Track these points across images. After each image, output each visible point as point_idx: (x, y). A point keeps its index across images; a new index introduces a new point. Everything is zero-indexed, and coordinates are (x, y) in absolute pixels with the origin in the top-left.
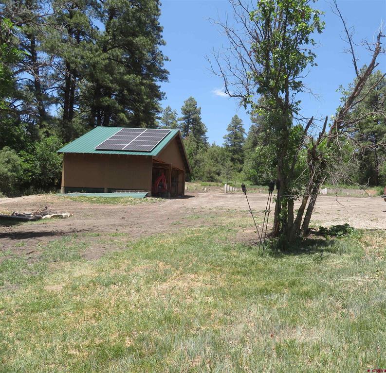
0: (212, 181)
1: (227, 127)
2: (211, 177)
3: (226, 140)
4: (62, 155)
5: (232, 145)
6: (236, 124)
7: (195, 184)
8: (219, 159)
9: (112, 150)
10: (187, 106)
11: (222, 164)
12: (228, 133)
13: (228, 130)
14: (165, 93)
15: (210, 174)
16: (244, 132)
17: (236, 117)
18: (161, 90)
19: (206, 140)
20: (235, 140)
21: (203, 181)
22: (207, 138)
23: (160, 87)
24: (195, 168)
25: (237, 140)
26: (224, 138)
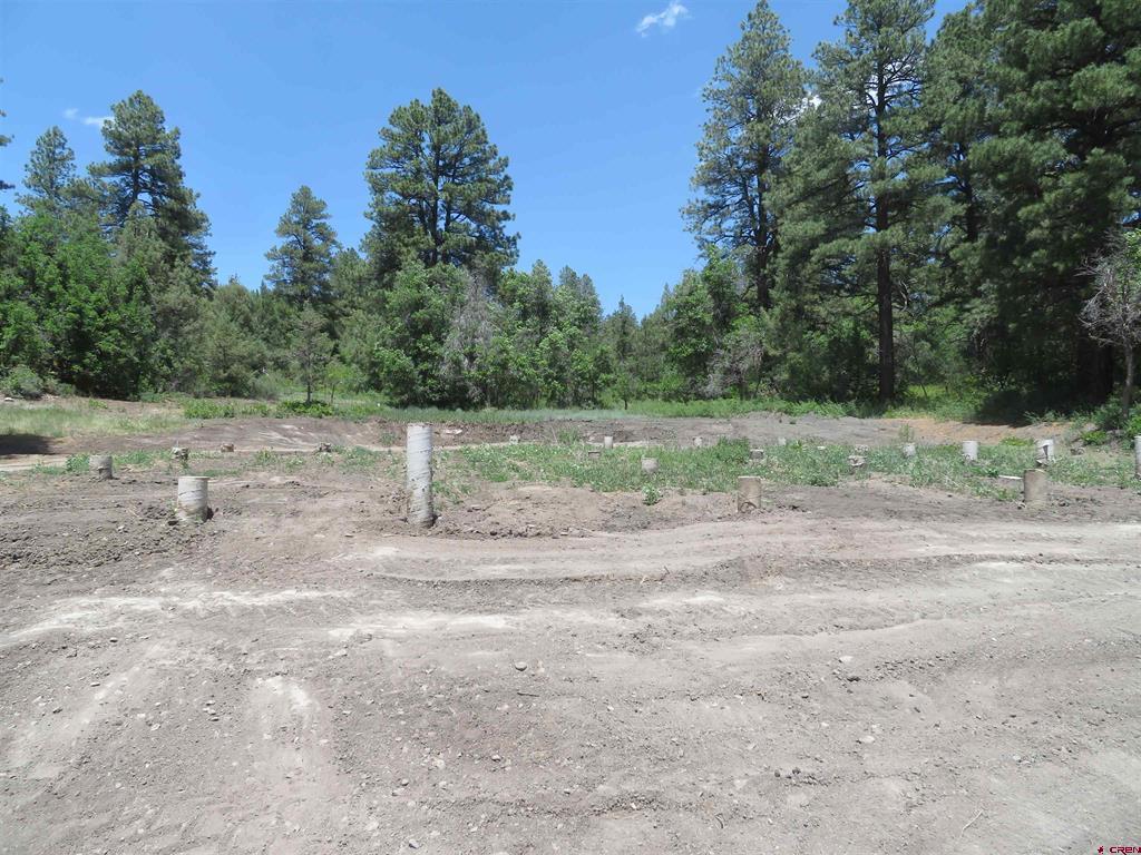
0: (235, 394)
1: (276, 225)
2: (231, 379)
3: (275, 263)
5: (295, 281)
6: (306, 215)
7: (154, 410)
8: (255, 319)
10: (122, 121)
11: (266, 340)
12: (280, 242)
13: (283, 232)
15: (226, 368)
16: (334, 242)
17: (306, 193)
19: (206, 263)
20: (307, 265)
21: (197, 397)
22: (210, 254)
24: (161, 343)
25: (312, 265)
26: (269, 257)
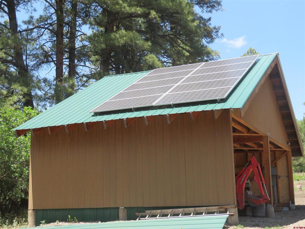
4: (29, 135)
9: (130, 110)
14: (219, 28)
18: (212, 24)
23: (210, 19)
